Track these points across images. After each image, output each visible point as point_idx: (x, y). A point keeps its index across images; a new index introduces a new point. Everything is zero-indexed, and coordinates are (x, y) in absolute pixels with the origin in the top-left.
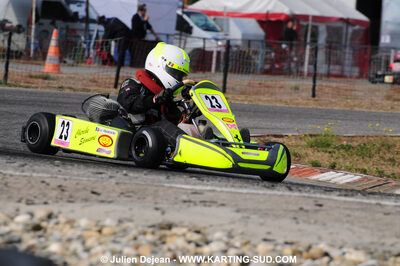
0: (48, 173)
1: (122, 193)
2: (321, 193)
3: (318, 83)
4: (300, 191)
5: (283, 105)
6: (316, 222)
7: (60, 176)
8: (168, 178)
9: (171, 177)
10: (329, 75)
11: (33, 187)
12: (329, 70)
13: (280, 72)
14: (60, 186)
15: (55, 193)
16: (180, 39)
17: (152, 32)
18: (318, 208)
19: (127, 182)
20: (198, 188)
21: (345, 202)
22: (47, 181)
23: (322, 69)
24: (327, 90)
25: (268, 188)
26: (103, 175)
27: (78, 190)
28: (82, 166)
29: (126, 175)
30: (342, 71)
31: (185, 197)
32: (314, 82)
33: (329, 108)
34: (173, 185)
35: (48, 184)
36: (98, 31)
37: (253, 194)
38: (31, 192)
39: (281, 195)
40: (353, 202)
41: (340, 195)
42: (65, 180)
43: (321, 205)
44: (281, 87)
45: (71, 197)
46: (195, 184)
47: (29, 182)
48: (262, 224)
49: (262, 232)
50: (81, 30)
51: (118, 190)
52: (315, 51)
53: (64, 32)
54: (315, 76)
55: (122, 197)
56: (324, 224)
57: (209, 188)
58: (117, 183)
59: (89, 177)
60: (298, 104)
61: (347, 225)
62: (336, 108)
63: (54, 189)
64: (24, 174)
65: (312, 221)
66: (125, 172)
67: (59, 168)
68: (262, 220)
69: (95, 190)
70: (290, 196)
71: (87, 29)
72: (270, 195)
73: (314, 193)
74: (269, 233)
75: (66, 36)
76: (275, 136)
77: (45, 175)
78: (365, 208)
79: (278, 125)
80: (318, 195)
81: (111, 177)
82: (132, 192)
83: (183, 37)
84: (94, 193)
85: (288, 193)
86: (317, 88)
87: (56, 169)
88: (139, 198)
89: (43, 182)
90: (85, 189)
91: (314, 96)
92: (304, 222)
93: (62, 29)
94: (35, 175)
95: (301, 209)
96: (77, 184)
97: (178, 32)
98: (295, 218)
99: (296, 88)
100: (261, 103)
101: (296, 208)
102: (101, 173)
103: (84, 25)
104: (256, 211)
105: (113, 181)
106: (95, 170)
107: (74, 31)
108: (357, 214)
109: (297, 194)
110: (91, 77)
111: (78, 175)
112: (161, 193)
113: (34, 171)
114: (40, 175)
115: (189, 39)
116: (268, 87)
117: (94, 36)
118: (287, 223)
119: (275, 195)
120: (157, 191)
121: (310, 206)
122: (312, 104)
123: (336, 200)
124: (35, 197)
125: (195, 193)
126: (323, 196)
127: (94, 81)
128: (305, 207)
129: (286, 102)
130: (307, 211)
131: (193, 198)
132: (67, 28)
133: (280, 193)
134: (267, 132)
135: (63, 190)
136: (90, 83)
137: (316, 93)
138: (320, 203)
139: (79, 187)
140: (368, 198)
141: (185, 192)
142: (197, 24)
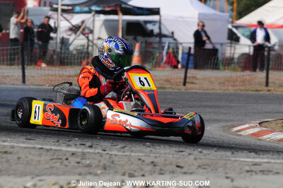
0: (142, 152)
1: (199, 166)
7: (151, 155)
8: (233, 153)
9: (235, 153)
11: (132, 163)
14: (152, 162)
15: (149, 168)
16: (231, 46)
17: (211, 42)
19: (203, 157)
20: (257, 160)
22: (143, 158)
26: (184, 153)
27: (166, 165)
28: (167, 146)
29: (201, 152)
31: (247, 168)
34: (237, 159)
35: (143, 161)
36: (169, 43)
38: (132, 167)
42: (156, 157)
45: (161, 170)
46: (254, 158)
47: (130, 160)
50: (156, 43)
51: (196, 163)
53: (144, 45)
55: (200, 169)
57: (265, 160)
58: (195, 159)
59: (173, 154)
63: (148, 165)
64: (126, 154)
66: (200, 150)
67: (151, 149)
69: (179, 165)
71: (160, 42)
75: (146, 48)
77: (141, 154)
81: (190, 154)
82: (207, 165)
83: (233, 45)
84: (178, 166)
87: (148, 149)
88: (212, 170)
89: (140, 159)
90: (171, 164)
93: (142, 43)
94: (133, 154)
96: (165, 160)
97: (229, 41)
102: (182, 151)
103: (157, 39)
105: (192, 157)
106: (177, 149)
107: (151, 44)
110: (165, 78)
111: (165, 154)
112: (229, 166)
113: (132, 151)
114: (137, 154)
115: (237, 47)
117: (166, 47)
120: (225, 164)
124: (135, 171)
125: (255, 164)
127: (168, 81)
131: (254, 168)
132: (146, 42)
135: (155, 165)
136: (165, 83)
139: (167, 162)
141: (247, 164)
142: (243, 35)
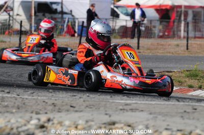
0: (46, 96)
1: (87, 106)
2: (195, 102)
3: (190, 42)
4: (184, 102)
5: (171, 55)
6: (194, 118)
7: (53, 98)
8: (111, 97)
9: (113, 97)
10: (195, 37)
11: (39, 104)
12: (195, 35)
13: (168, 37)
14: (53, 104)
15: (51, 108)
16: (113, 21)
18: (194, 111)
19: (89, 100)
20: (128, 102)
22: (46, 101)
23: (191, 34)
24: (194, 46)
25: (166, 100)
28: (64, 92)
30: (202, 35)
31: (121, 107)
32: (187, 41)
33: (196, 55)
34: (114, 101)
35: (47, 103)
36: (68, 18)
37: (158, 104)
38: (38, 107)
39: (173, 105)
42: (56, 100)
43: (196, 109)
44: (169, 45)
46: (126, 100)
47: (37, 102)
48: (164, 121)
50: (59, 18)
51: (85, 104)
52: (187, 24)
54: (187, 38)
55: (87, 108)
56: (198, 120)
57: (134, 102)
58: (84, 101)
59: (68, 98)
60: (179, 54)
62: (200, 55)
63: (50, 105)
64: (33, 98)
65: (192, 118)
66: (88, 95)
67: (52, 94)
68: (164, 118)
70: (178, 105)
71: (62, 18)
72: (168, 105)
73: (192, 102)
74: (168, 125)
76: (167, 72)
77: (45, 98)
79: (169, 66)
80: (194, 104)
83: (115, 20)
84: (71, 106)
85: (177, 103)
86: (189, 45)
88: (96, 109)
89: (44, 102)
90: (67, 105)
91: (187, 49)
92: (187, 118)
94: (39, 98)
95: (185, 111)
96: (63, 102)
97: (112, 17)
98: (182, 117)
99: (178, 45)
100: (158, 54)
101: (182, 111)
102: (75, 96)
103: (60, 15)
104: (160, 114)
105: (82, 100)
106: (71, 94)
107: (55, 19)
109: (182, 103)
111: (63, 97)
112: (108, 105)
113: (39, 96)
114: (42, 98)
115: (118, 21)
116: (162, 45)
117: (67, 21)
118: (178, 119)
119: (170, 104)
120: (106, 104)
121: (189, 110)
122: (187, 54)
124: (40, 110)
126: (197, 104)
128: (187, 111)
129: (173, 53)
130: (188, 113)
131: (125, 107)
132: (52, 17)
133: (173, 103)
134: (162, 70)
135: (55, 106)
137: (189, 47)
139: (64, 104)
141: (121, 104)
142: (122, 13)
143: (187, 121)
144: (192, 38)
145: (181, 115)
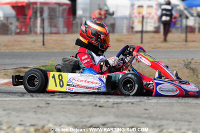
2: (49, 97)
3: (46, 37)
4: (37, 97)
5: (27, 51)
6: (46, 113)
10: (51, 33)
12: (51, 30)
13: (25, 33)
18: (47, 105)
21: (62, 101)
23: (47, 30)
24: (50, 41)
25: (20, 96)
30: (58, 30)
32: (43, 37)
33: (52, 51)
37: (12, 100)
39: (27, 100)
40: (65, 101)
41: (59, 98)
43: (48, 104)
44: (26, 41)
48: (17, 116)
49: (18, 120)
52: (43, 20)
54: (43, 34)
56: (51, 114)
60: (35, 50)
61: (63, 113)
62: (56, 50)
65: (45, 112)
68: (17, 114)
70: (32, 100)
72: (22, 100)
73: (45, 97)
74: (22, 121)
76: (24, 68)
78: (72, 103)
79: (25, 62)
80: (47, 99)
85: (31, 98)
86: (45, 41)
91: (44, 45)
92: (40, 113)
95: (38, 106)
98: (35, 112)
99: (34, 41)
100: (15, 51)
101: (36, 106)
104: (14, 110)
108: (68, 107)
109: (36, 98)
116: (19, 41)
118: (31, 115)
119: (24, 100)
121: (43, 104)
122: (43, 50)
123: (56, 100)
126: (50, 99)
128: (41, 106)
129: (29, 49)
130: (41, 107)
133: (27, 99)
134: (19, 66)
137: (45, 43)
138: (48, 102)
140: (74, 98)
143: (39, 115)
144: (47, 34)
145: (34, 110)
